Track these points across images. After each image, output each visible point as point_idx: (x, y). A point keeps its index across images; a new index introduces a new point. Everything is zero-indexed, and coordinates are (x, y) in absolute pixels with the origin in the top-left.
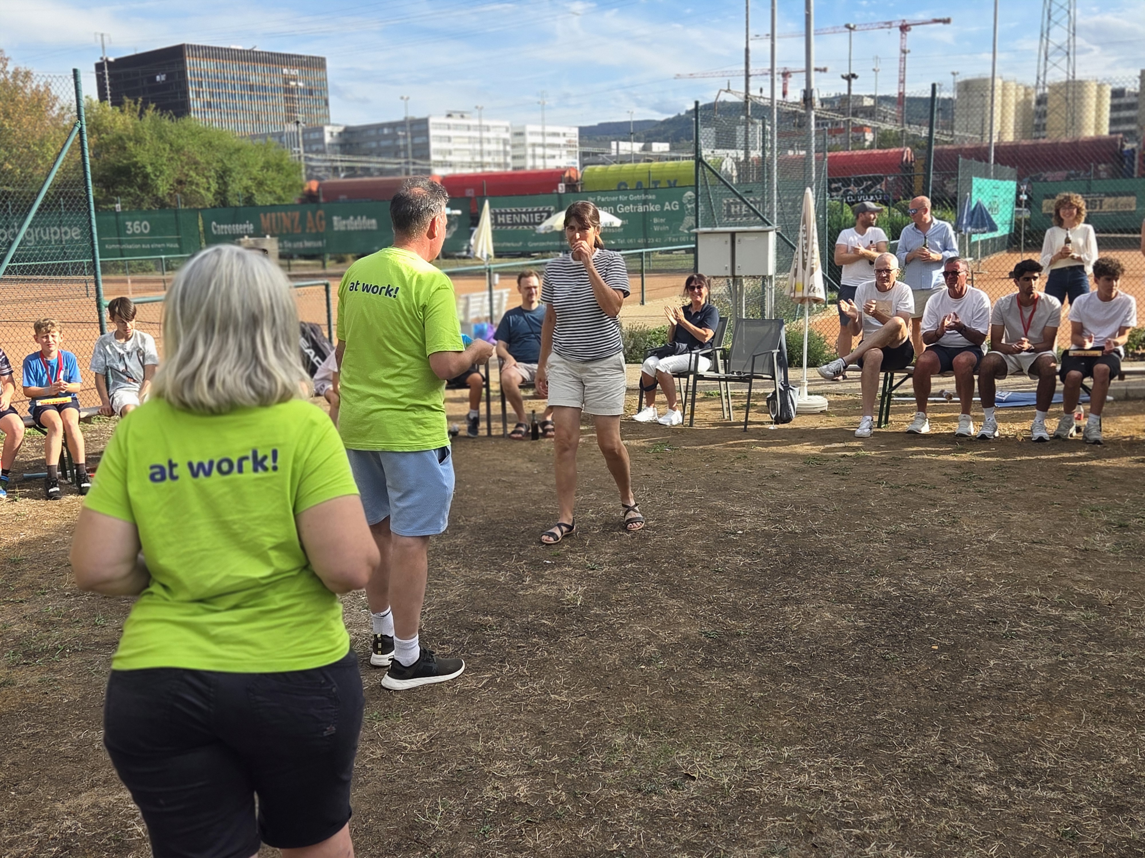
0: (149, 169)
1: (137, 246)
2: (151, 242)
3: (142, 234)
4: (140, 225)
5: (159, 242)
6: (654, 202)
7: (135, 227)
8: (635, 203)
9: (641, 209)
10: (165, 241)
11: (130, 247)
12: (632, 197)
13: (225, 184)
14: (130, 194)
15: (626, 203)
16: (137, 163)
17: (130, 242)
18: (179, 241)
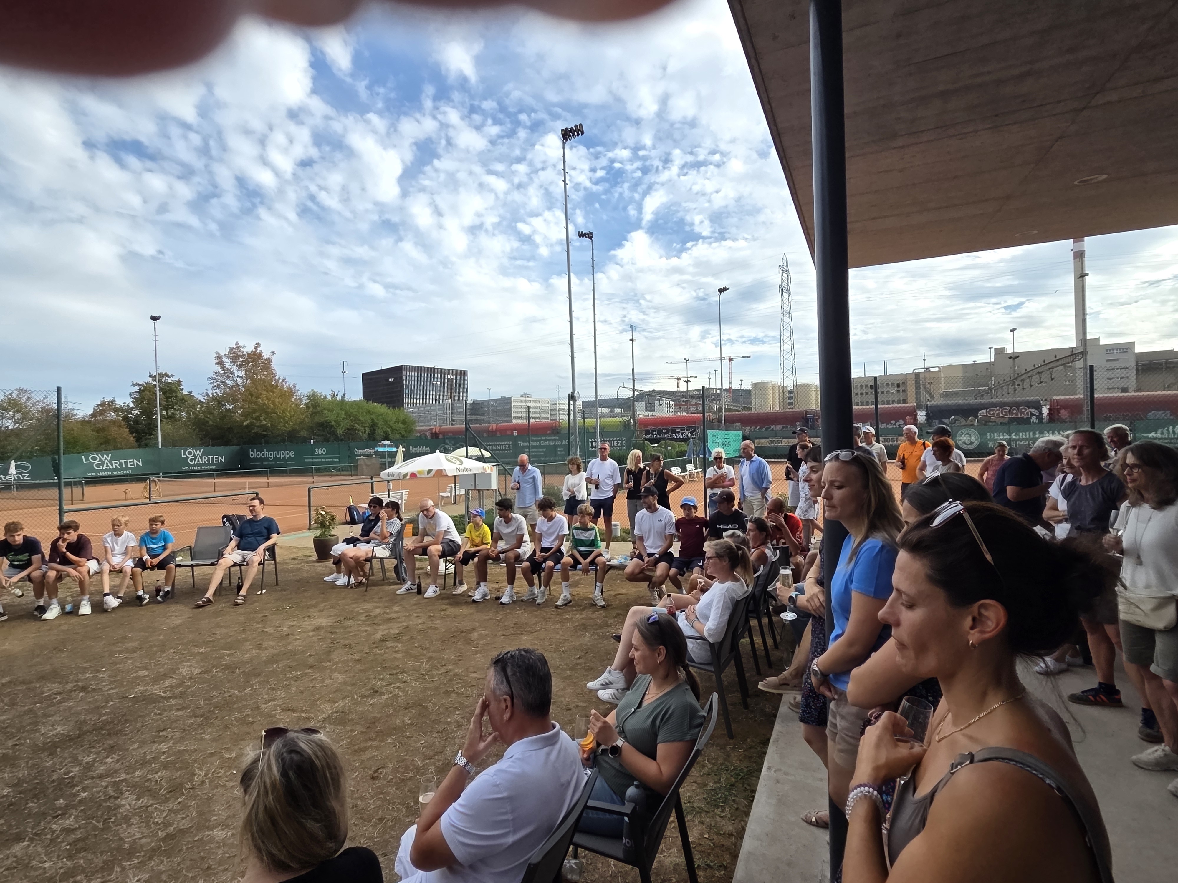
0: (333, 423)
1: (320, 460)
2: (326, 458)
3: (322, 454)
4: (322, 450)
5: (330, 458)
6: (558, 440)
7: (319, 451)
8: (549, 440)
9: (552, 444)
10: (332, 458)
11: (317, 460)
12: (547, 438)
13: (374, 430)
14: (322, 435)
15: (546, 440)
16: (327, 420)
17: (316, 458)
18: (339, 458)
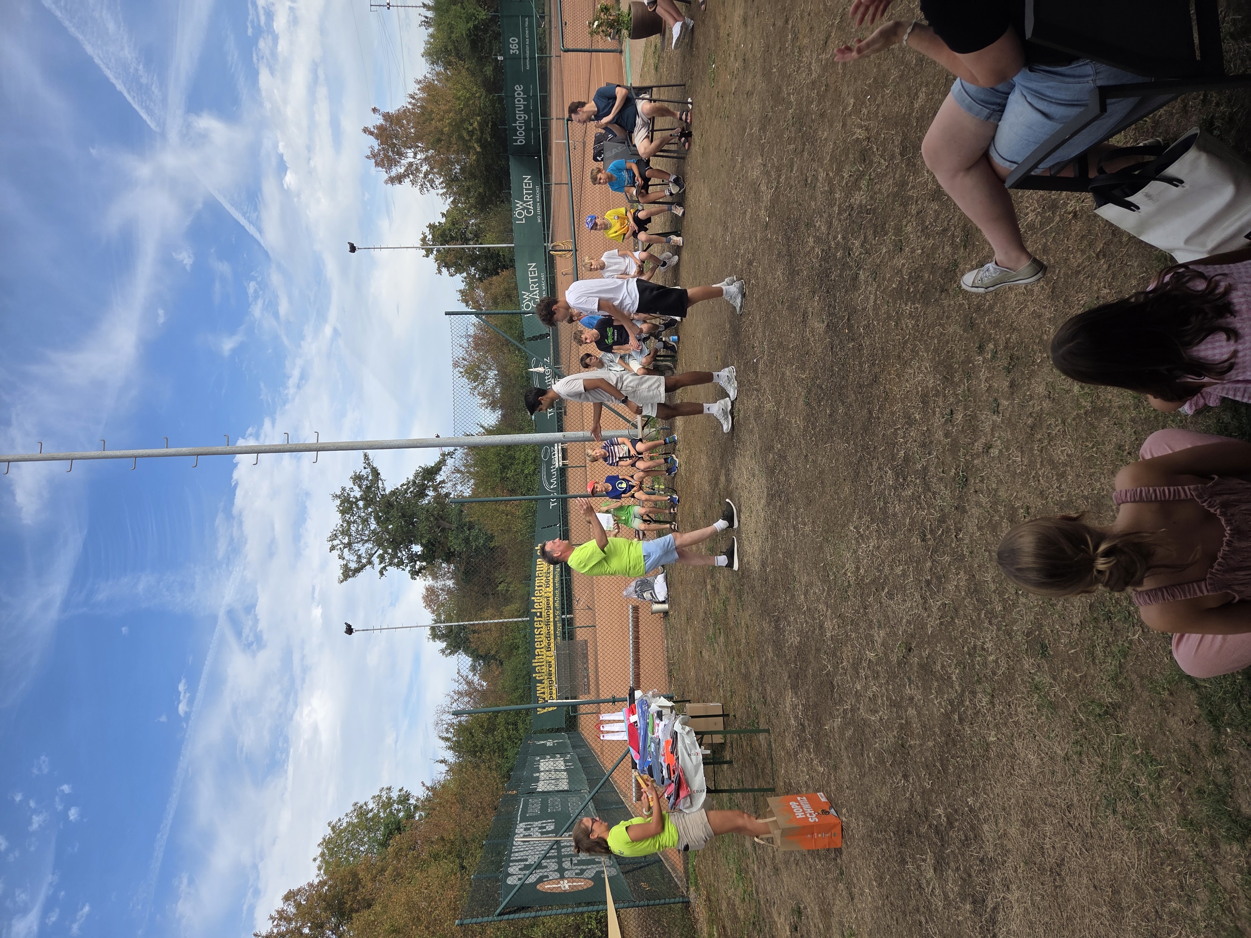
1: (528, 48)
2: (524, 38)
3: (518, 43)
4: (513, 44)
5: (524, 33)
7: (514, 48)
10: (524, 28)
11: (528, 52)
14: (490, 42)
16: (467, 34)
17: (525, 52)
18: (524, 17)
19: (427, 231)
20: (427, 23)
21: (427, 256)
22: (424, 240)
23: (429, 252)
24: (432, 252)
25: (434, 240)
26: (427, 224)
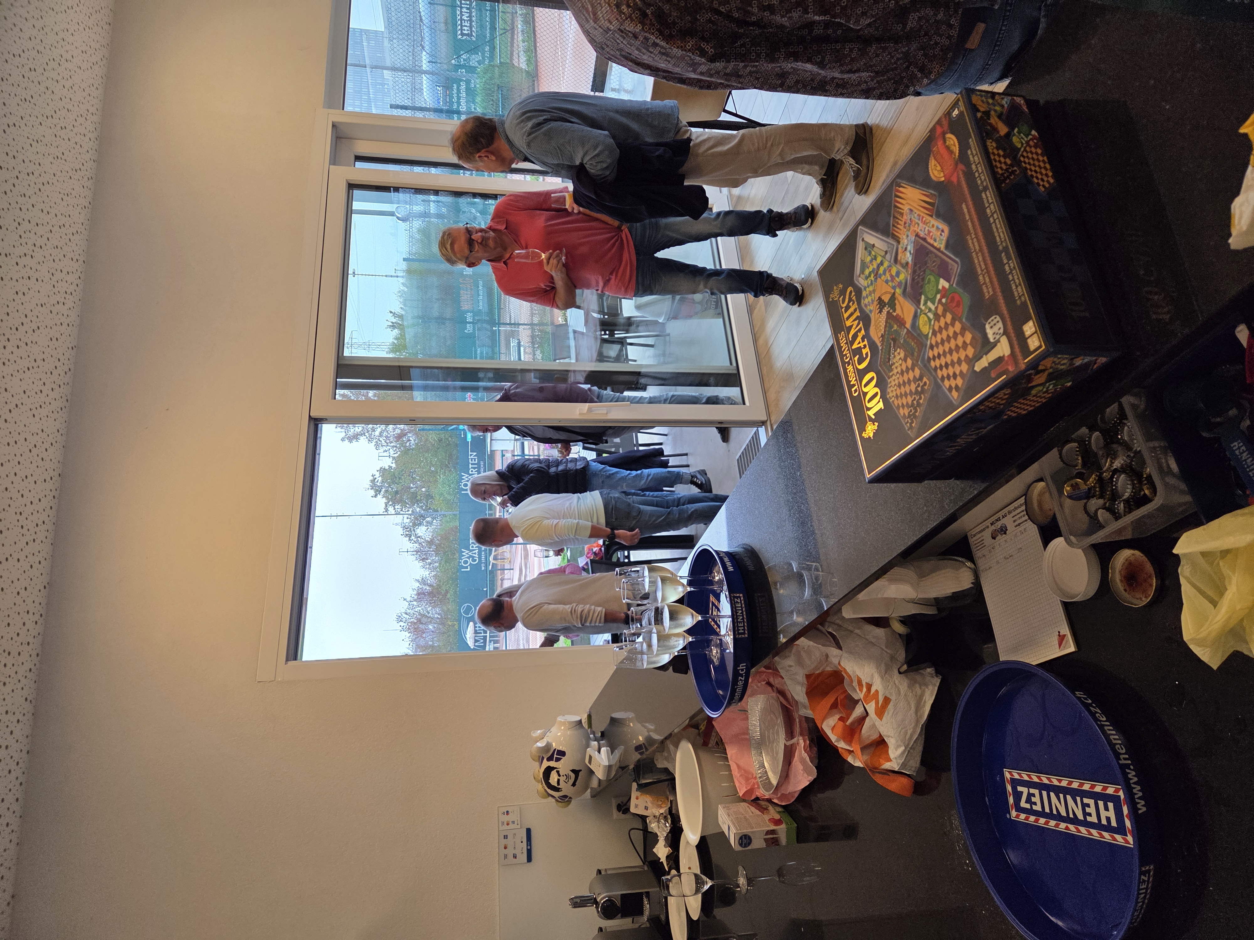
19: (377, 475)
20: (393, 326)
21: (376, 496)
22: (373, 481)
23: (378, 492)
24: (380, 491)
25: (383, 482)
26: (378, 469)
